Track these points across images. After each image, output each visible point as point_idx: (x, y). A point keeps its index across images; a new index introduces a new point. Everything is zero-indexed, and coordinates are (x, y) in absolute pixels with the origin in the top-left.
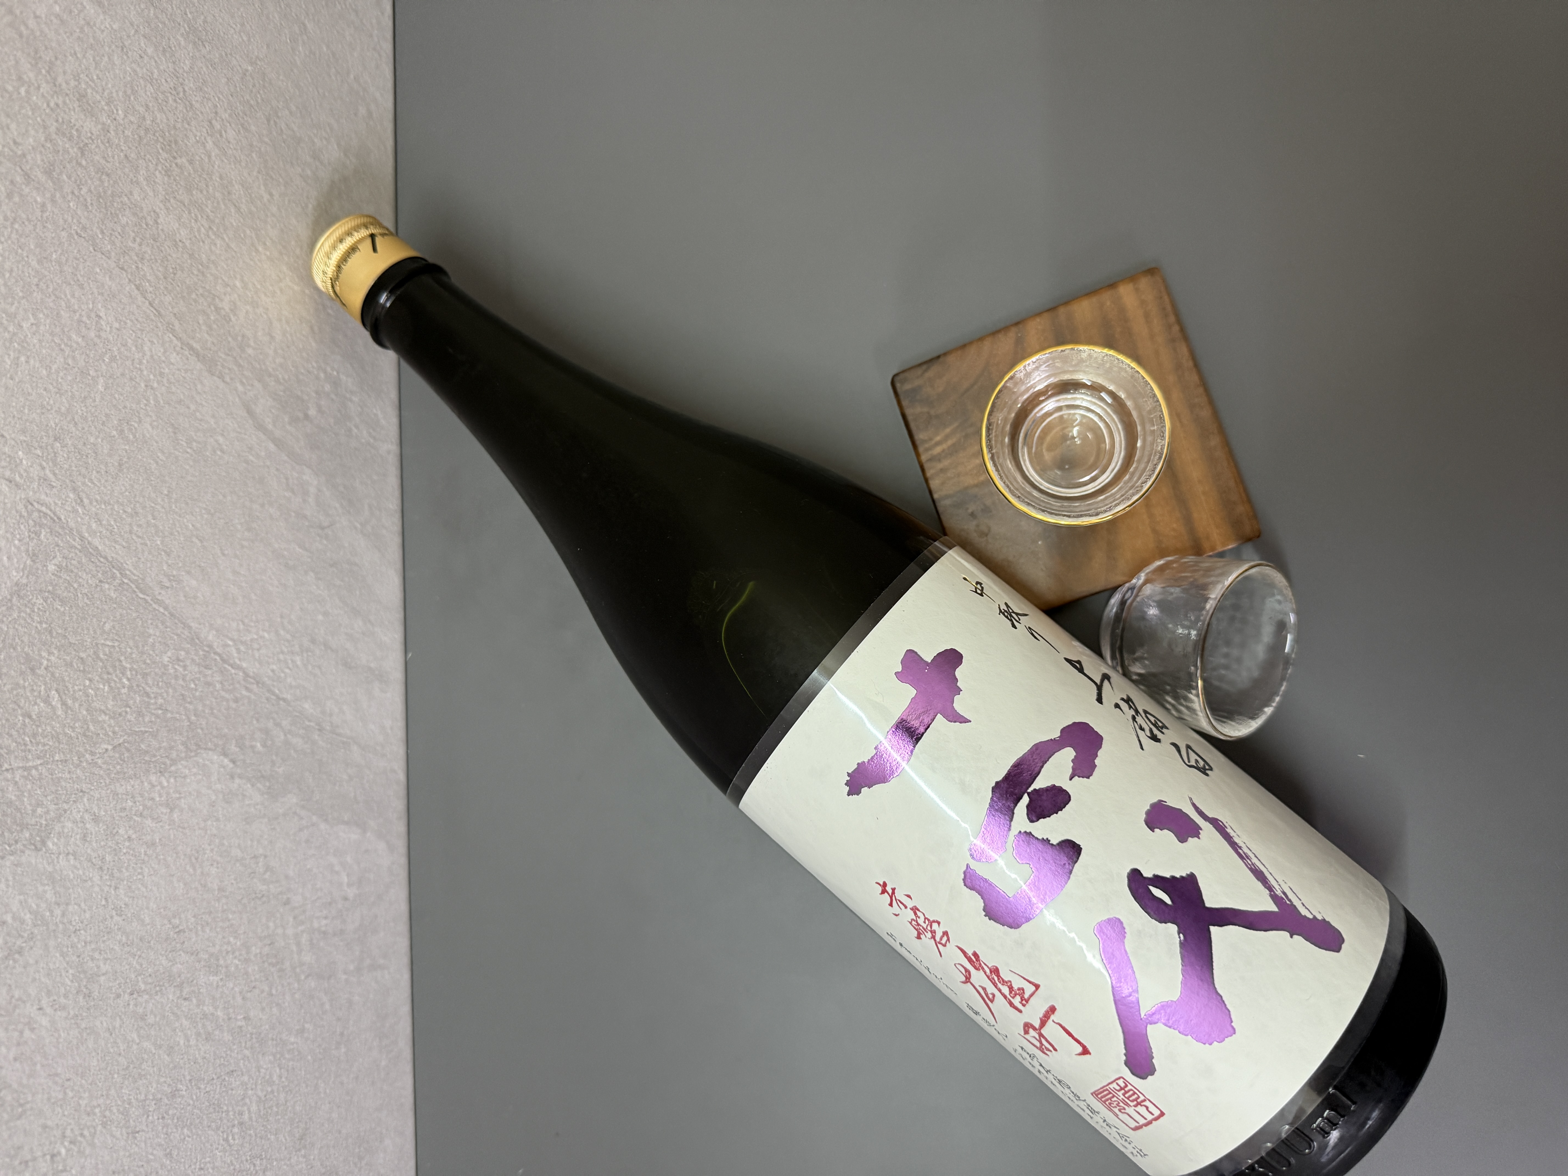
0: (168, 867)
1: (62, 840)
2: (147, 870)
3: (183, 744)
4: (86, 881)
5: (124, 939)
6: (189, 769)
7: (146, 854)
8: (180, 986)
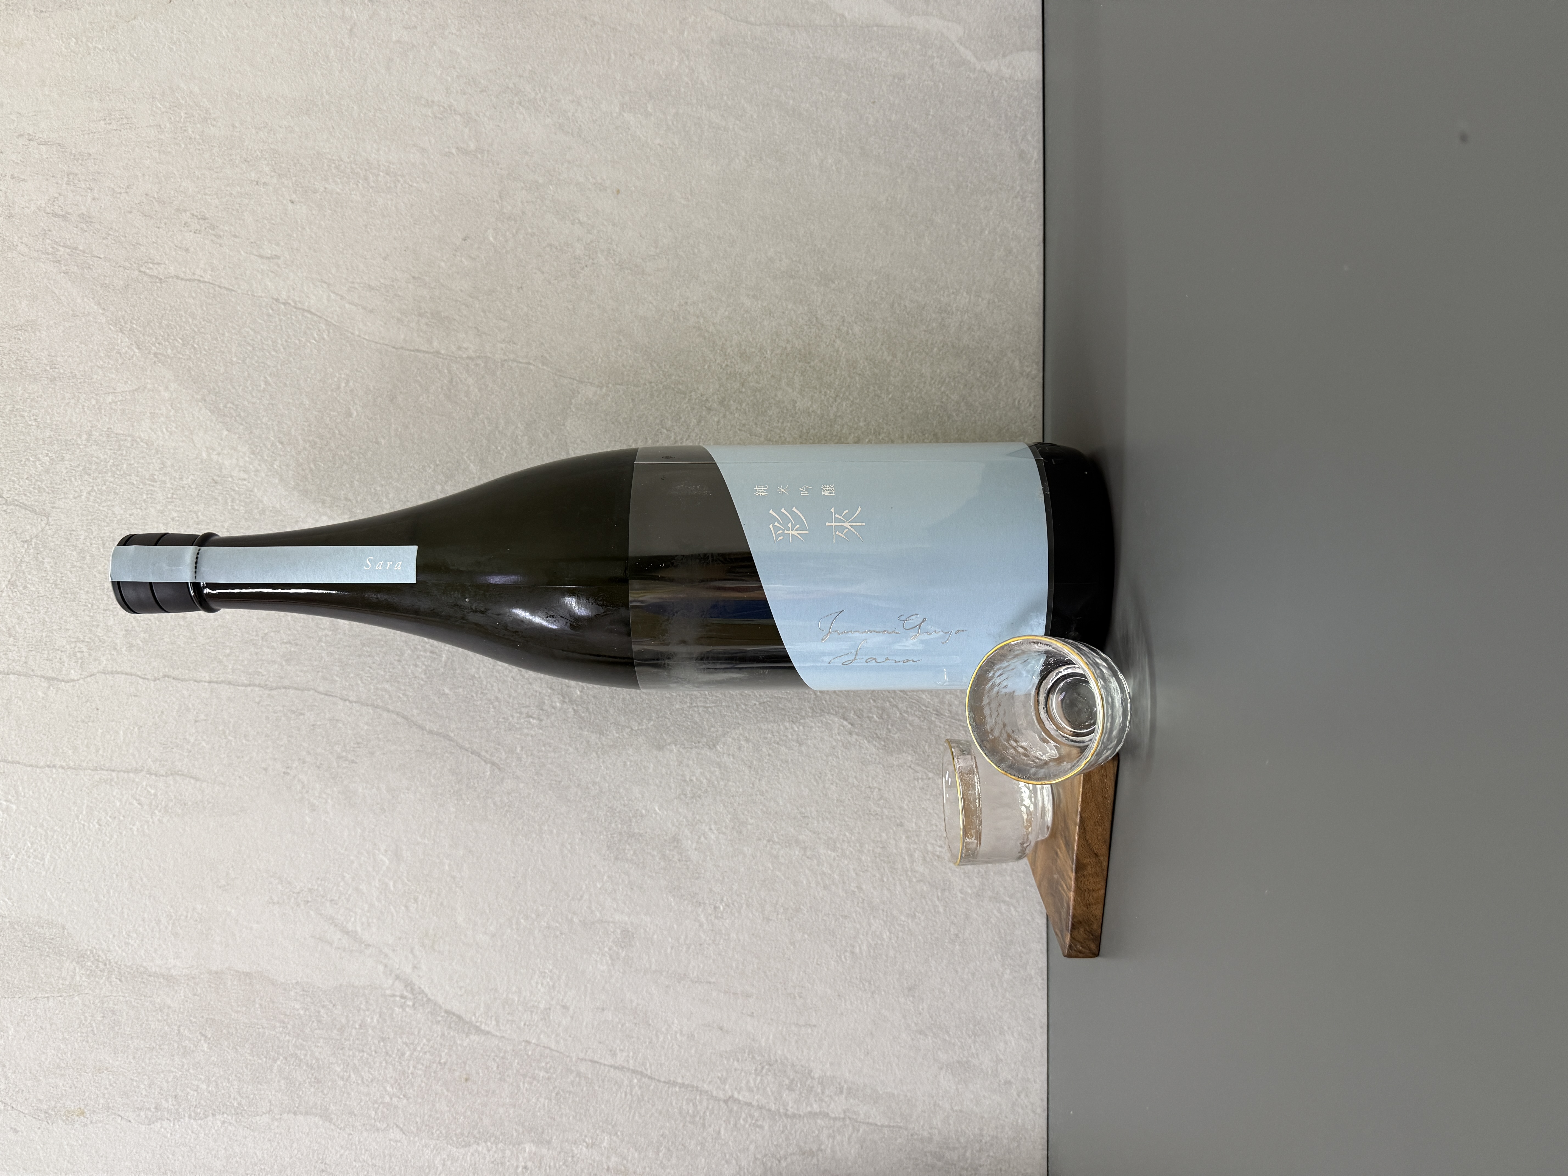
0: (797, 777)
1: (726, 747)
2: (781, 775)
3: (810, 708)
4: (739, 771)
5: (764, 809)
6: (815, 723)
7: (781, 766)
8: (805, 849)
